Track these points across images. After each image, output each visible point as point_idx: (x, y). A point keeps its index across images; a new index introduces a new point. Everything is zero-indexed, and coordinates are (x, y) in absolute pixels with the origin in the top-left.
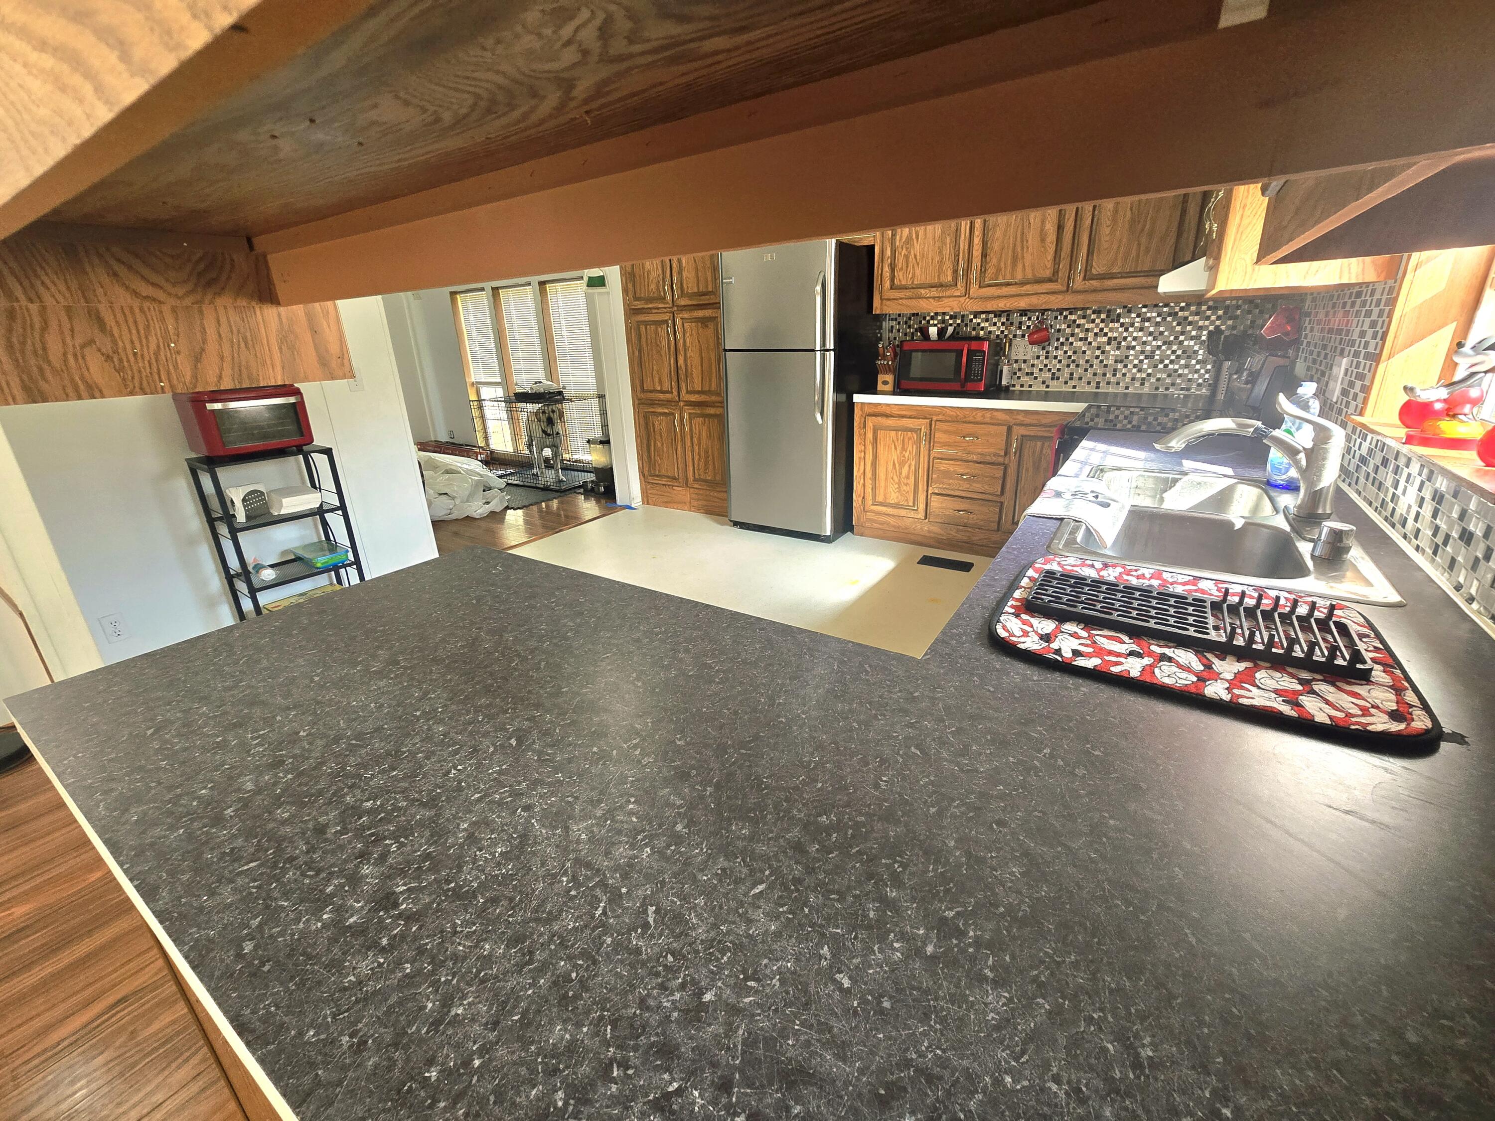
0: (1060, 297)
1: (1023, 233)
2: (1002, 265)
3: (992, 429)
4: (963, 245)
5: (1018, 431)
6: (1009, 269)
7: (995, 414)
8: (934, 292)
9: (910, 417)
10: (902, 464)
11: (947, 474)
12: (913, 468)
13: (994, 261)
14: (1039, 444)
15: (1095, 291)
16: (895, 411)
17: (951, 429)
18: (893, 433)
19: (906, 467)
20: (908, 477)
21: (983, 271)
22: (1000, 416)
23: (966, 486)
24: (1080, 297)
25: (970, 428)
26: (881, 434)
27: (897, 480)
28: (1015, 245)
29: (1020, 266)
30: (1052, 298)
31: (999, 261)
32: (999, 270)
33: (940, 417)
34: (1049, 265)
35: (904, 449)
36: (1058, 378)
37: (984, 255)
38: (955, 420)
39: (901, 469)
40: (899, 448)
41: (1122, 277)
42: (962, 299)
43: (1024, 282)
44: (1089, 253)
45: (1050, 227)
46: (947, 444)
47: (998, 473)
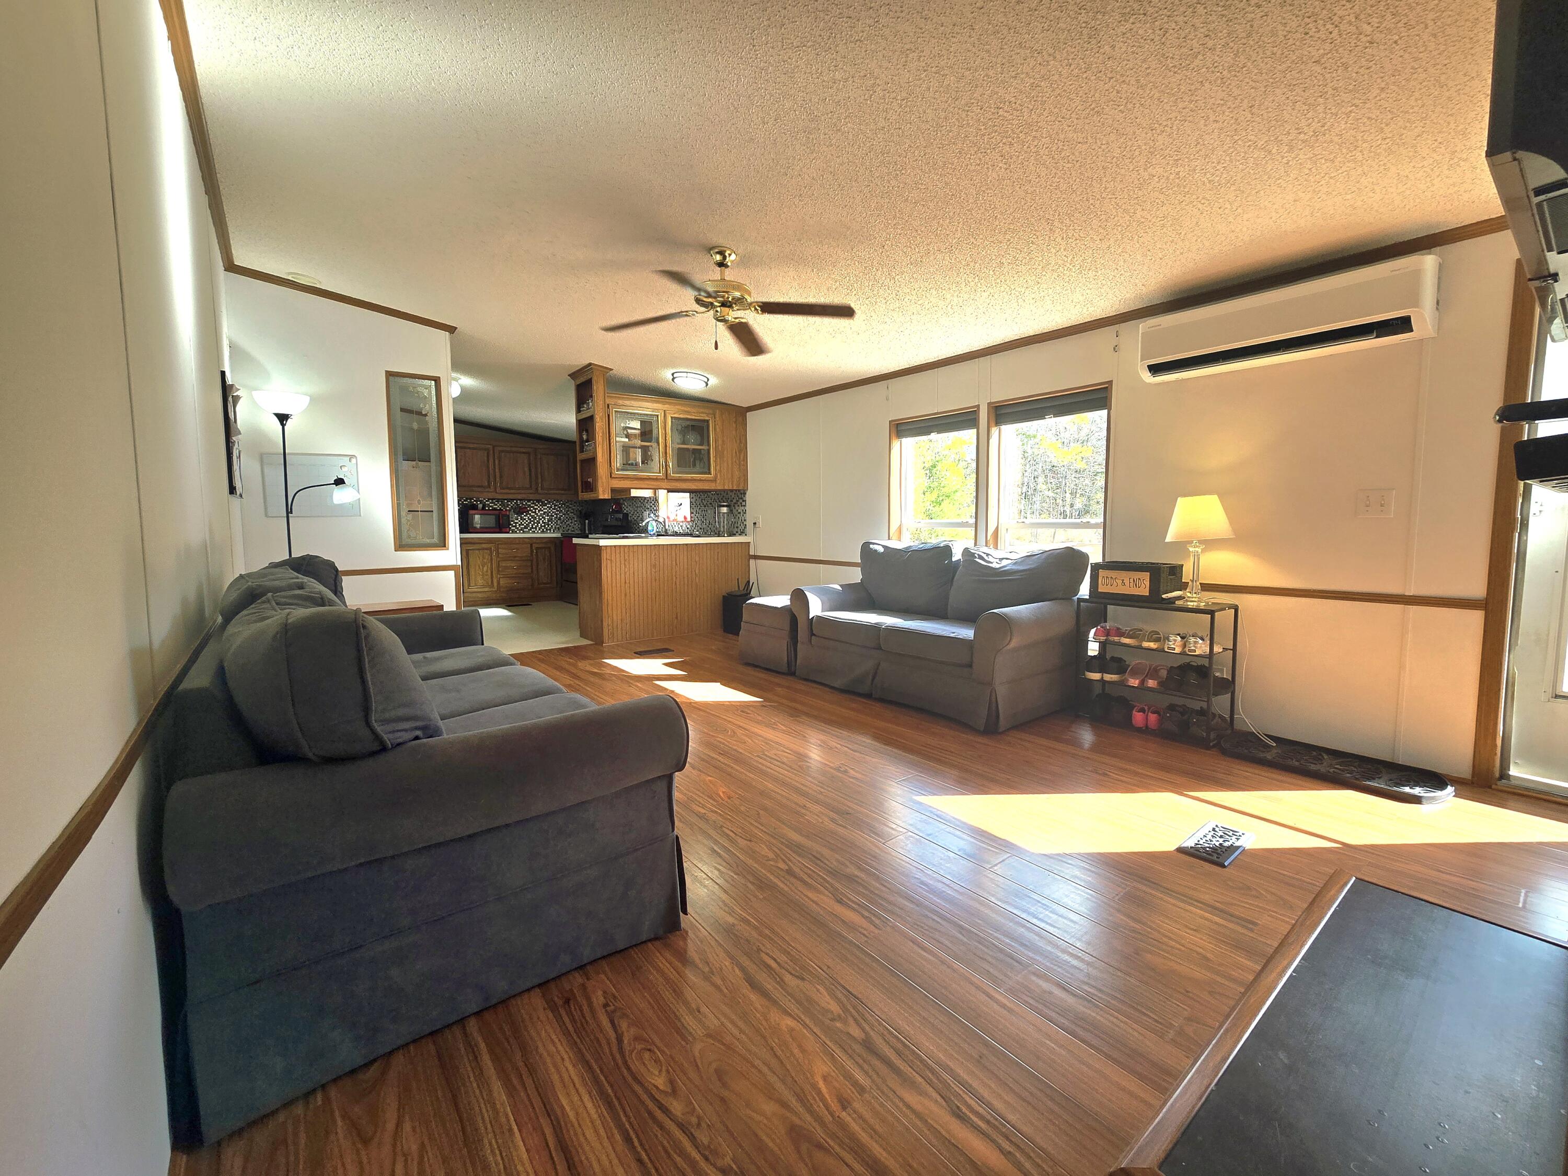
0: (533, 495)
3: (524, 546)
4: (491, 472)
5: (535, 546)
6: (512, 483)
7: (524, 539)
8: (479, 489)
9: (485, 543)
10: (483, 566)
11: (506, 568)
12: (489, 566)
13: (506, 480)
14: (544, 550)
15: (546, 494)
16: (477, 541)
17: (506, 547)
18: (477, 551)
19: (486, 566)
20: (487, 571)
21: (501, 483)
22: (527, 540)
23: (517, 572)
25: (514, 546)
26: (471, 552)
27: (481, 573)
28: (513, 474)
29: (516, 482)
30: (530, 495)
31: (508, 480)
32: (508, 483)
33: (500, 542)
34: (528, 483)
35: (484, 558)
37: (501, 477)
38: (507, 543)
39: (483, 568)
40: (481, 558)
41: (554, 490)
42: (493, 493)
43: (519, 489)
44: (542, 481)
45: (526, 469)
46: (503, 554)
47: (529, 564)
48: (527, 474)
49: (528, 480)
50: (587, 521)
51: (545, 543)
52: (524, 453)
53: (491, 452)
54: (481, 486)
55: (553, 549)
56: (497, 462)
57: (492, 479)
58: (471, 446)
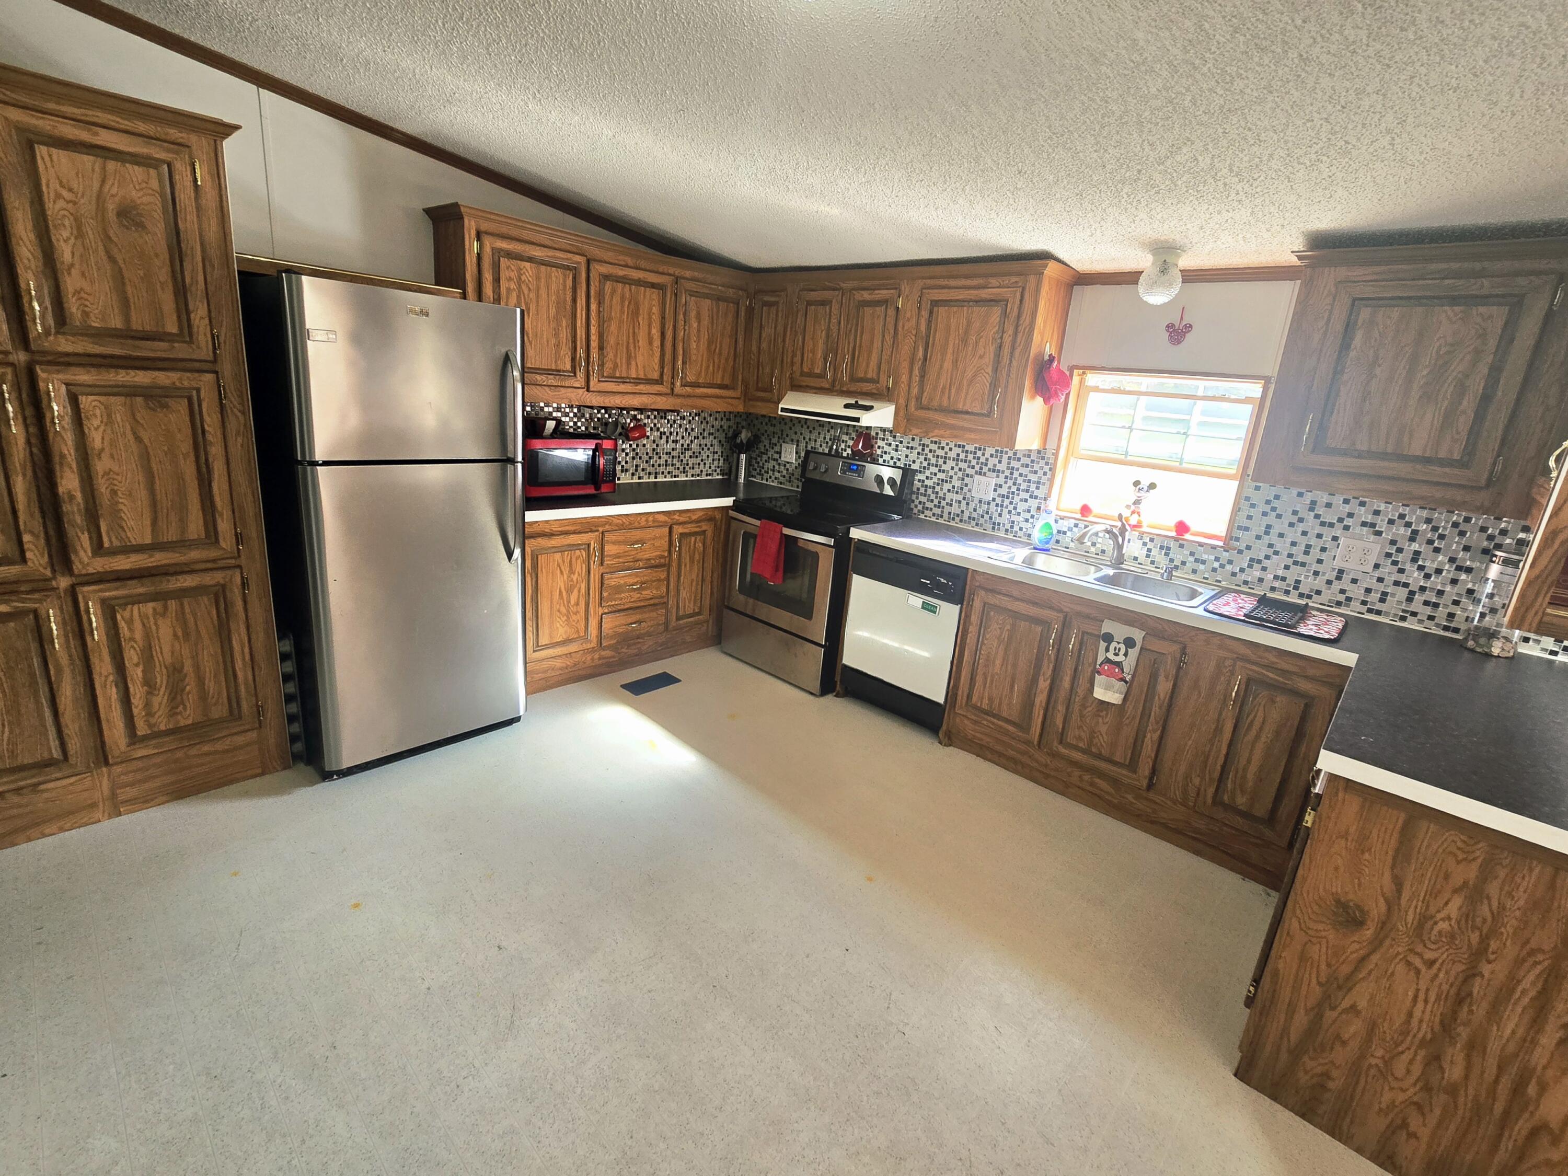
0: (664, 399)
1: (634, 333)
2: (618, 360)
3: (658, 532)
4: (581, 333)
5: (678, 530)
6: (624, 367)
7: (656, 516)
8: (552, 380)
9: (574, 533)
10: (569, 591)
11: (618, 589)
12: (583, 591)
13: (611, 355)
14: (693, 539)
15: (689, 396)
16: (556, 528)
17: (620, 538)
18: (558, 556)
19: (576, 591)
20: (577, 604)
21: (602, 365)
22: (662, 518)
23: (636, 596)
24: (679, 401)
25: (638, 534)
26: (542, 559)
27: (563, 610)
28: (628, 343)
29: (633, 363)
30: (659, 399)
31: (616, 356)
32: (616, 366)
33: (607, 527)
34: (657, 367)
35: (572, 572)
36: (627, 470)
37: (601, 348)
38: (621, 527)
39: (569, 596)
40: (566, 572)
41: (704, 387)
42: (581, 391)
43: (638, 381)
44: (684, 363)
45: (655, 332)
46: (617, 556)
47: (663, 576)
48: (657, 343)
49: (657, 360)
50: (743, 456)
51: (698, 521)
52: (653, 286)
53: (584, 275)
54: (557, 372)
55: (709, 534)
56: (593, 307)
57: (581, 352)
58: (537, 253)
